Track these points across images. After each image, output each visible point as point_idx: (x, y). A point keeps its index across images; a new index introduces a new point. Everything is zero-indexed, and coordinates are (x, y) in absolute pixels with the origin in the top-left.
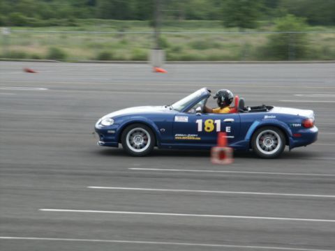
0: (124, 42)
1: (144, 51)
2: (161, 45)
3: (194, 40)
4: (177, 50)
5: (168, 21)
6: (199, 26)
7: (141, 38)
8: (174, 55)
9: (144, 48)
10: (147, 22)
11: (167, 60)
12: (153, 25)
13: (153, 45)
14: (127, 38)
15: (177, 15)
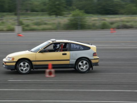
0: (3, 23)
1: (12, 26)
2: (20, 24)
3: (35, 21)
4: (27, 26)
5: (23, 13)
6: (37, 15)
7: (11, 21)
8: (26, 28)
9: (12, 25)
10: (13, 13)
11: (23, 31)
12: (16, 14)
13: (17, 24)
14: (4, 21)
15: (27, 10)
